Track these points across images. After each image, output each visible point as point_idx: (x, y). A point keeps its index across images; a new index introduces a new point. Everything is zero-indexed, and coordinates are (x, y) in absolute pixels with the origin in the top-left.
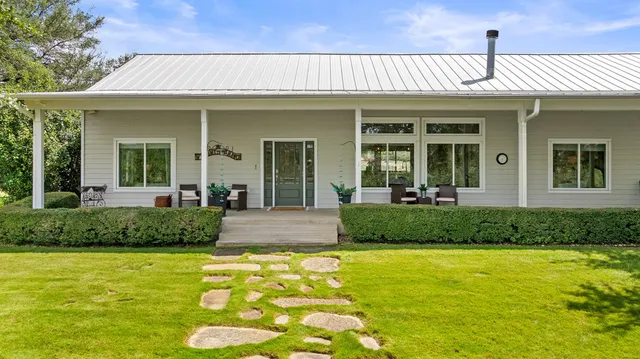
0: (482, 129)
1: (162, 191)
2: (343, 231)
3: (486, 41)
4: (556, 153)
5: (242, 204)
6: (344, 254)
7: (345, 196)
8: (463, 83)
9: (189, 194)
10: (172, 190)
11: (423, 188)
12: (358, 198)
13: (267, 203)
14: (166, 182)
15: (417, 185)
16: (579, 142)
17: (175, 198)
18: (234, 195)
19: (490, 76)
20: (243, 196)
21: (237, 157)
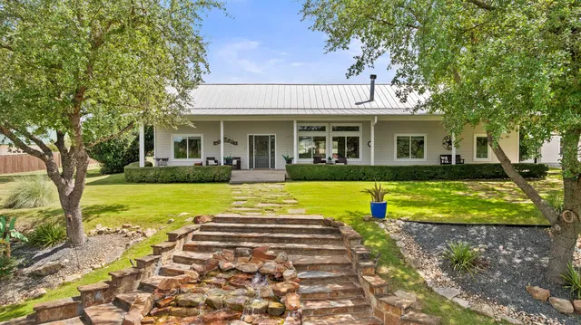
0: (361, 129)
1: (197, 161)
2: (288, 177)
3: (370, 80)
4: (398, 140)
5: (238, 167)
6: (286, 184)
7: (289, 161)
8: (357, 104)
9: (212, 162)
10: (202, 160)
11: (330, 159)
12: (295, 162)
13: (251, 167)
14: (198, 156)
15: (327, 157)
16: (410, 135)
17: (204, 164)
18: (235, 162)
19: (372, 99)
20: (239, 163)
21: (235, 143)
